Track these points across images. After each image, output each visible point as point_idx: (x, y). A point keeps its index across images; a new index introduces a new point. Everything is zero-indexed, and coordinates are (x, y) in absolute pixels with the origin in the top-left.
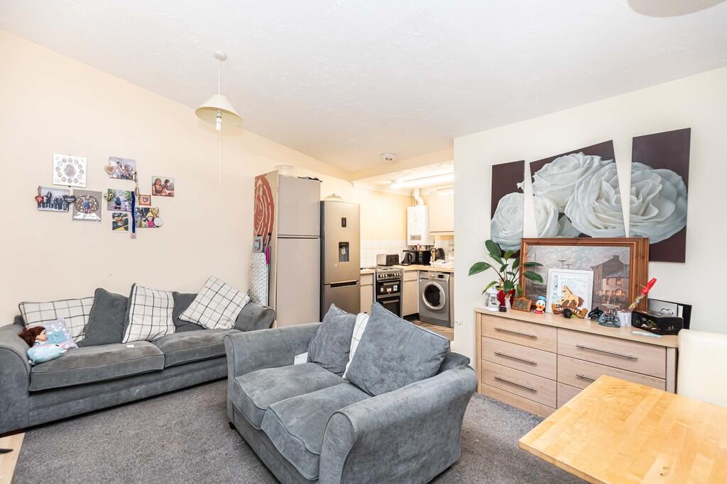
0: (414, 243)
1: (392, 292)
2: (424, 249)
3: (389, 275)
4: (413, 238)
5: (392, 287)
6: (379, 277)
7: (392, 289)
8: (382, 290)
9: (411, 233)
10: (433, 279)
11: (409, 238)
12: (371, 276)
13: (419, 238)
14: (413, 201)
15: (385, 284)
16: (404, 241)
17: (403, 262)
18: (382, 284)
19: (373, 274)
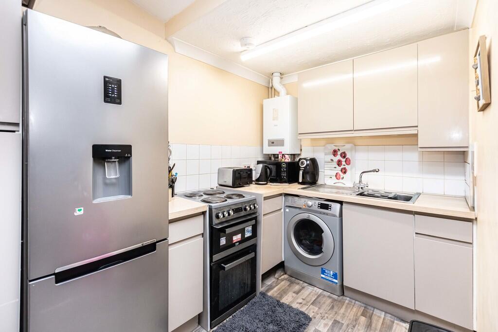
0: (275, 150)
1: (244, 240)
2: (288, 159)
3: (237, 211)
4: (272, 143)
5: (242, 231)
6: (217, 217)
7: (243, 235)
8: (223, 241)
9: (268, 136)
10: (309, 209)
11: (266, 143)
12: (200, 219)
13: (281, 143)
14: (271, 91)
15: (228, 231)
16: (259, 148)
17: (258, 180)
18: (223, 230)
19: (204, 213)
